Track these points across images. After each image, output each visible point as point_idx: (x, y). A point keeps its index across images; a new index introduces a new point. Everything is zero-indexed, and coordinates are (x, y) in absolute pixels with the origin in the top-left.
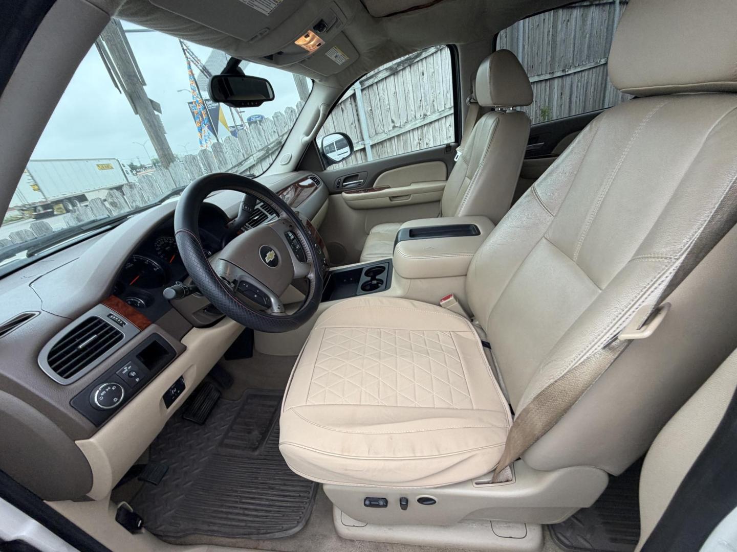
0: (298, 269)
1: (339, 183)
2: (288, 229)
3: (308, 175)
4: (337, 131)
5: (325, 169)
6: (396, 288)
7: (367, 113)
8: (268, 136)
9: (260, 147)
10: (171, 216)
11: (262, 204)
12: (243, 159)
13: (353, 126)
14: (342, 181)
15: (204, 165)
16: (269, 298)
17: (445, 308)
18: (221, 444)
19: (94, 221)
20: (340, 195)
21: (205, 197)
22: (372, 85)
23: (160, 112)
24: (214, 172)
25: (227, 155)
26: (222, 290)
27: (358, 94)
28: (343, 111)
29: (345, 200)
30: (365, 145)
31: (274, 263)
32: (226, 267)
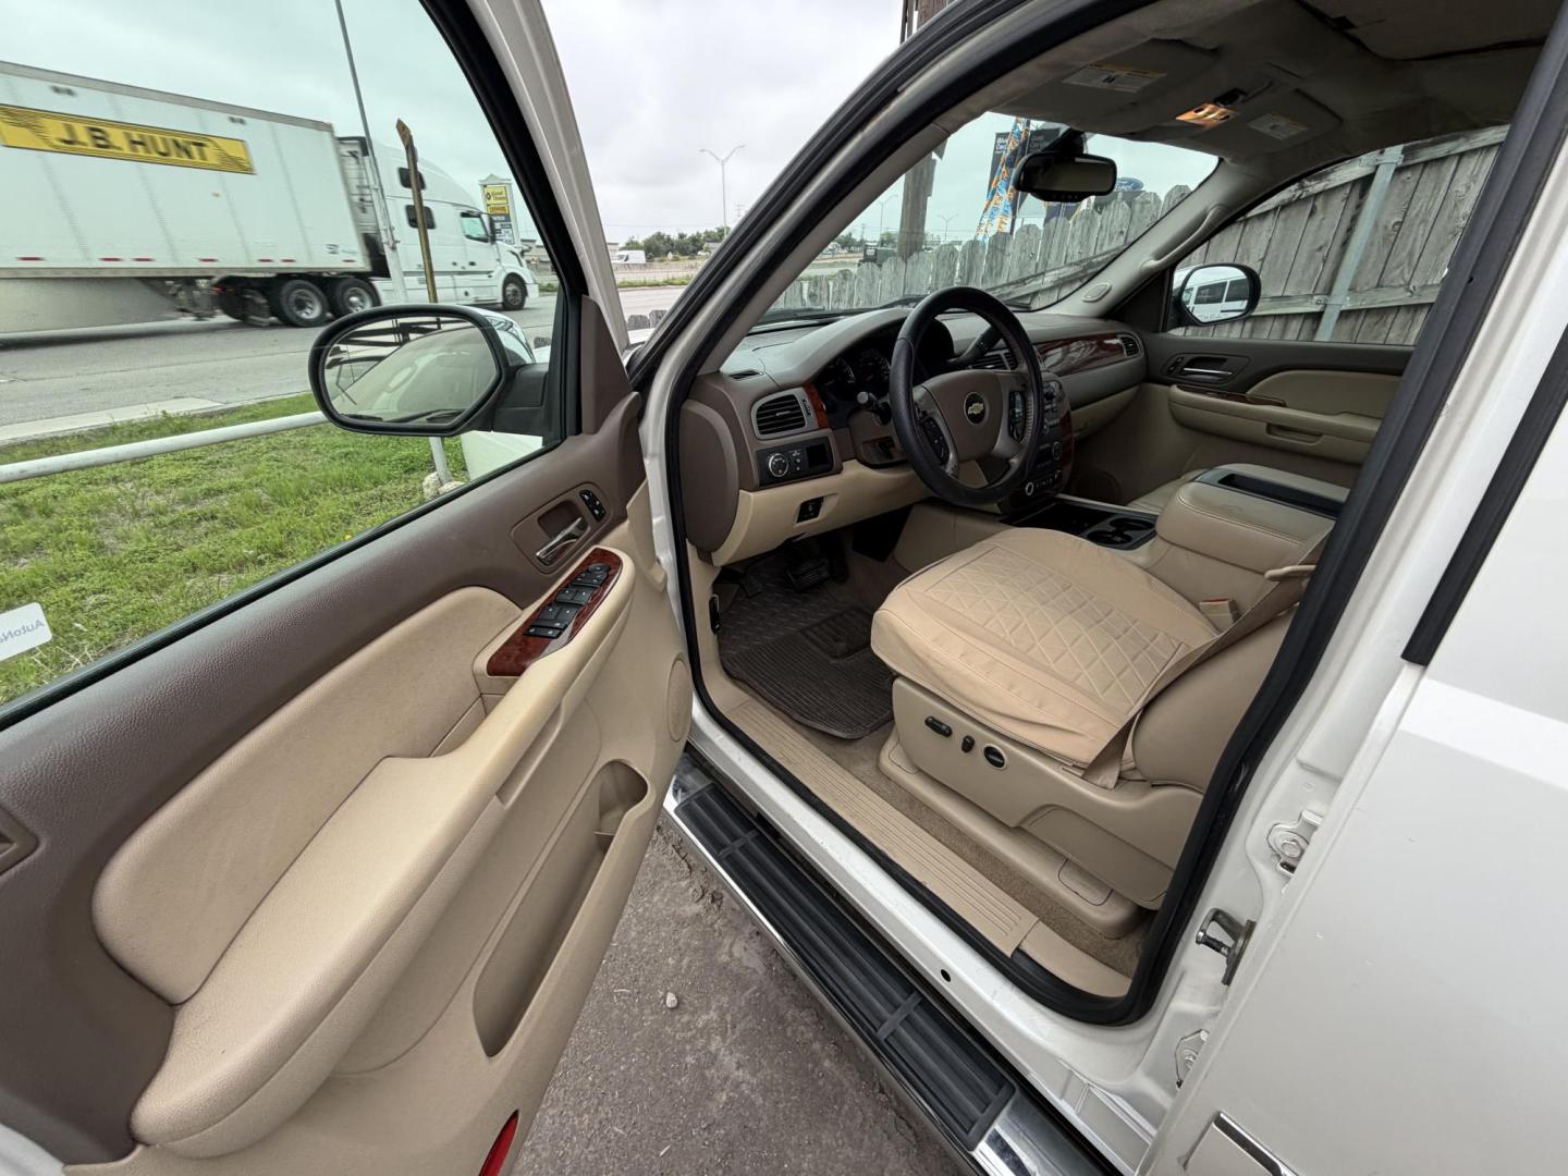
0: (1002, 444)
1: (1176, 364)
2: (1019, 388)
3: (1119, 331)
4: (1236, 262)
5: (1165, 330)
6: (1142, 554)
7: (1381, 226)
8: (1104, 239)
9: (1077, 258)
10: (900, 322)
11: (1007, 351)
12: (1033, 273)
13: (1320, 255)
14: (1185, 362)
15: (962, 268)
16: (948, 453)
17: (1203, 613)
18: (802, 631)
19: (810, 310)
20: (1166, 388)
21: (942, 312)
22: (1442, 160)
23: (941, 156)
24: (972, 285)
25: (1008, 260)
26: (910, 419)
27: (1383, 178)
28: (1312, 213)
29: (1172, 400)
30: (1326, 305)
31: (977, 418)
32: (924, 397)
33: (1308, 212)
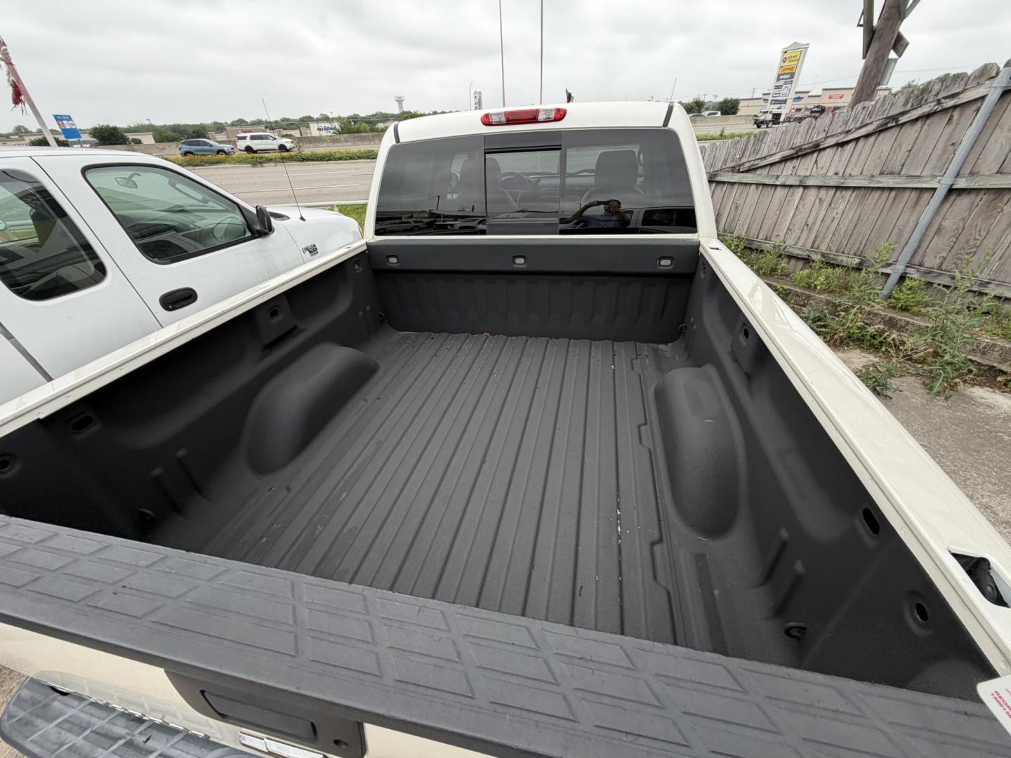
28: (950, 120)
33: (947, 119)
